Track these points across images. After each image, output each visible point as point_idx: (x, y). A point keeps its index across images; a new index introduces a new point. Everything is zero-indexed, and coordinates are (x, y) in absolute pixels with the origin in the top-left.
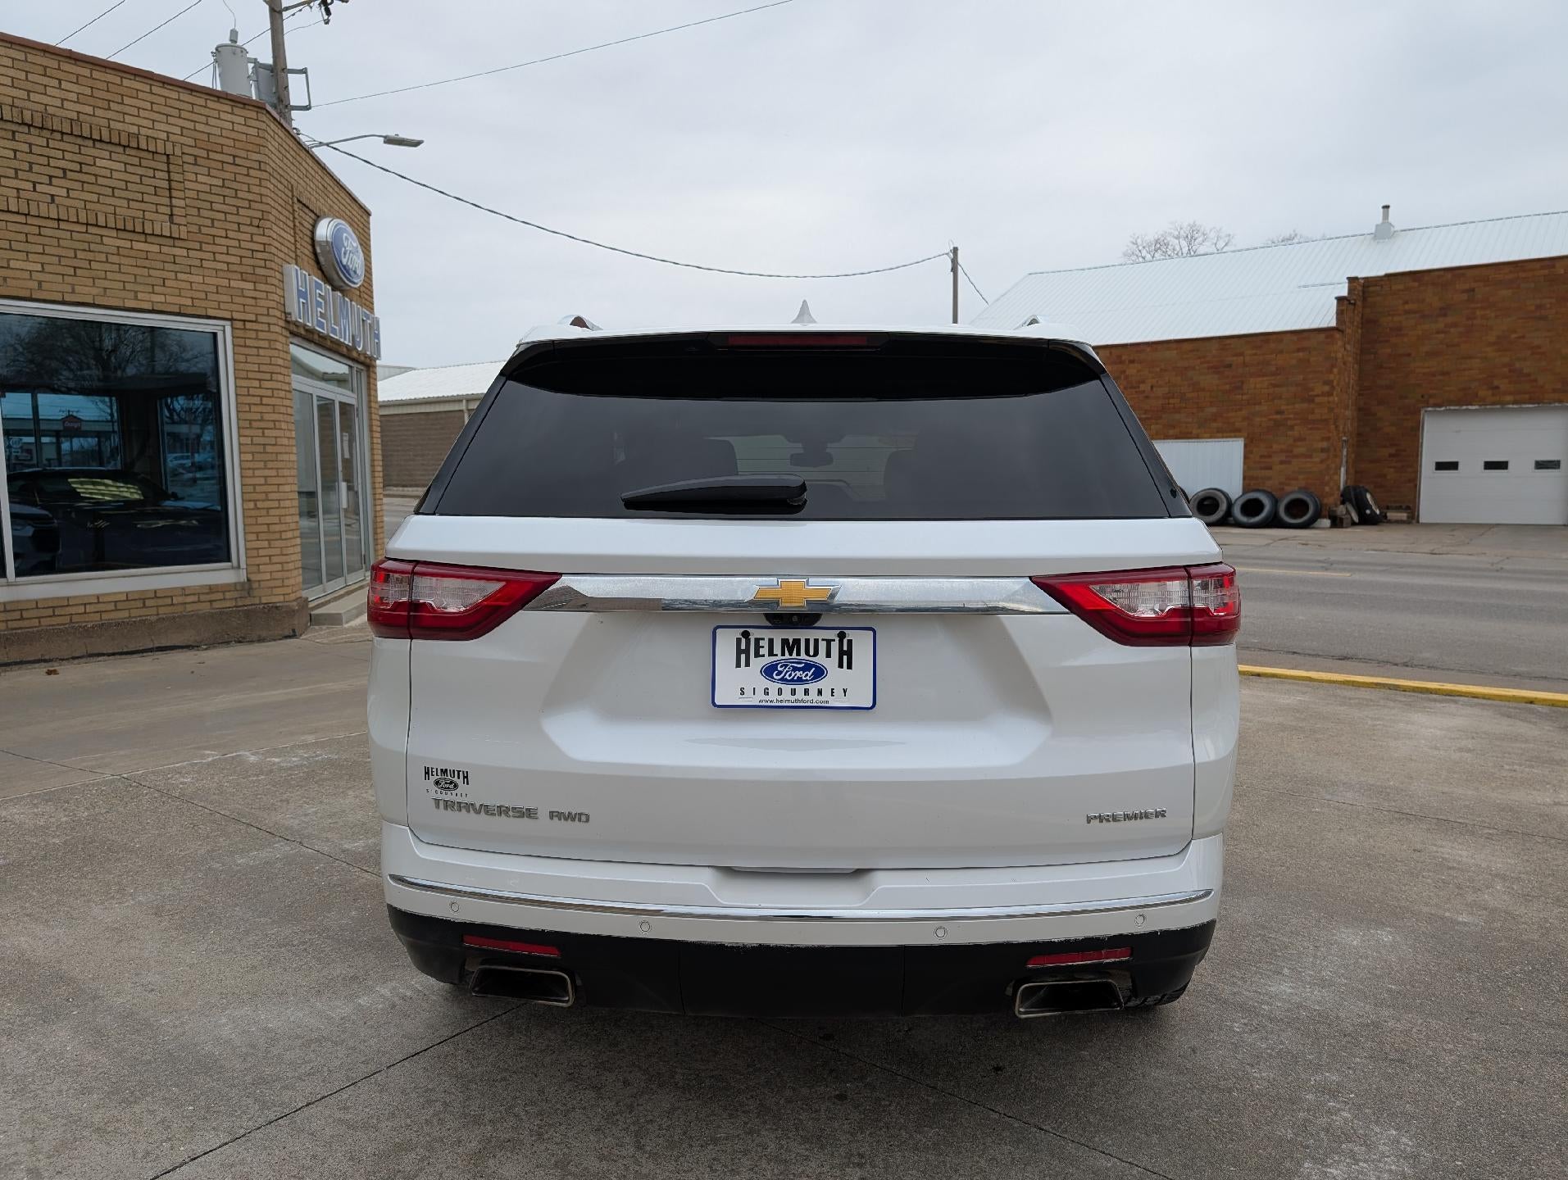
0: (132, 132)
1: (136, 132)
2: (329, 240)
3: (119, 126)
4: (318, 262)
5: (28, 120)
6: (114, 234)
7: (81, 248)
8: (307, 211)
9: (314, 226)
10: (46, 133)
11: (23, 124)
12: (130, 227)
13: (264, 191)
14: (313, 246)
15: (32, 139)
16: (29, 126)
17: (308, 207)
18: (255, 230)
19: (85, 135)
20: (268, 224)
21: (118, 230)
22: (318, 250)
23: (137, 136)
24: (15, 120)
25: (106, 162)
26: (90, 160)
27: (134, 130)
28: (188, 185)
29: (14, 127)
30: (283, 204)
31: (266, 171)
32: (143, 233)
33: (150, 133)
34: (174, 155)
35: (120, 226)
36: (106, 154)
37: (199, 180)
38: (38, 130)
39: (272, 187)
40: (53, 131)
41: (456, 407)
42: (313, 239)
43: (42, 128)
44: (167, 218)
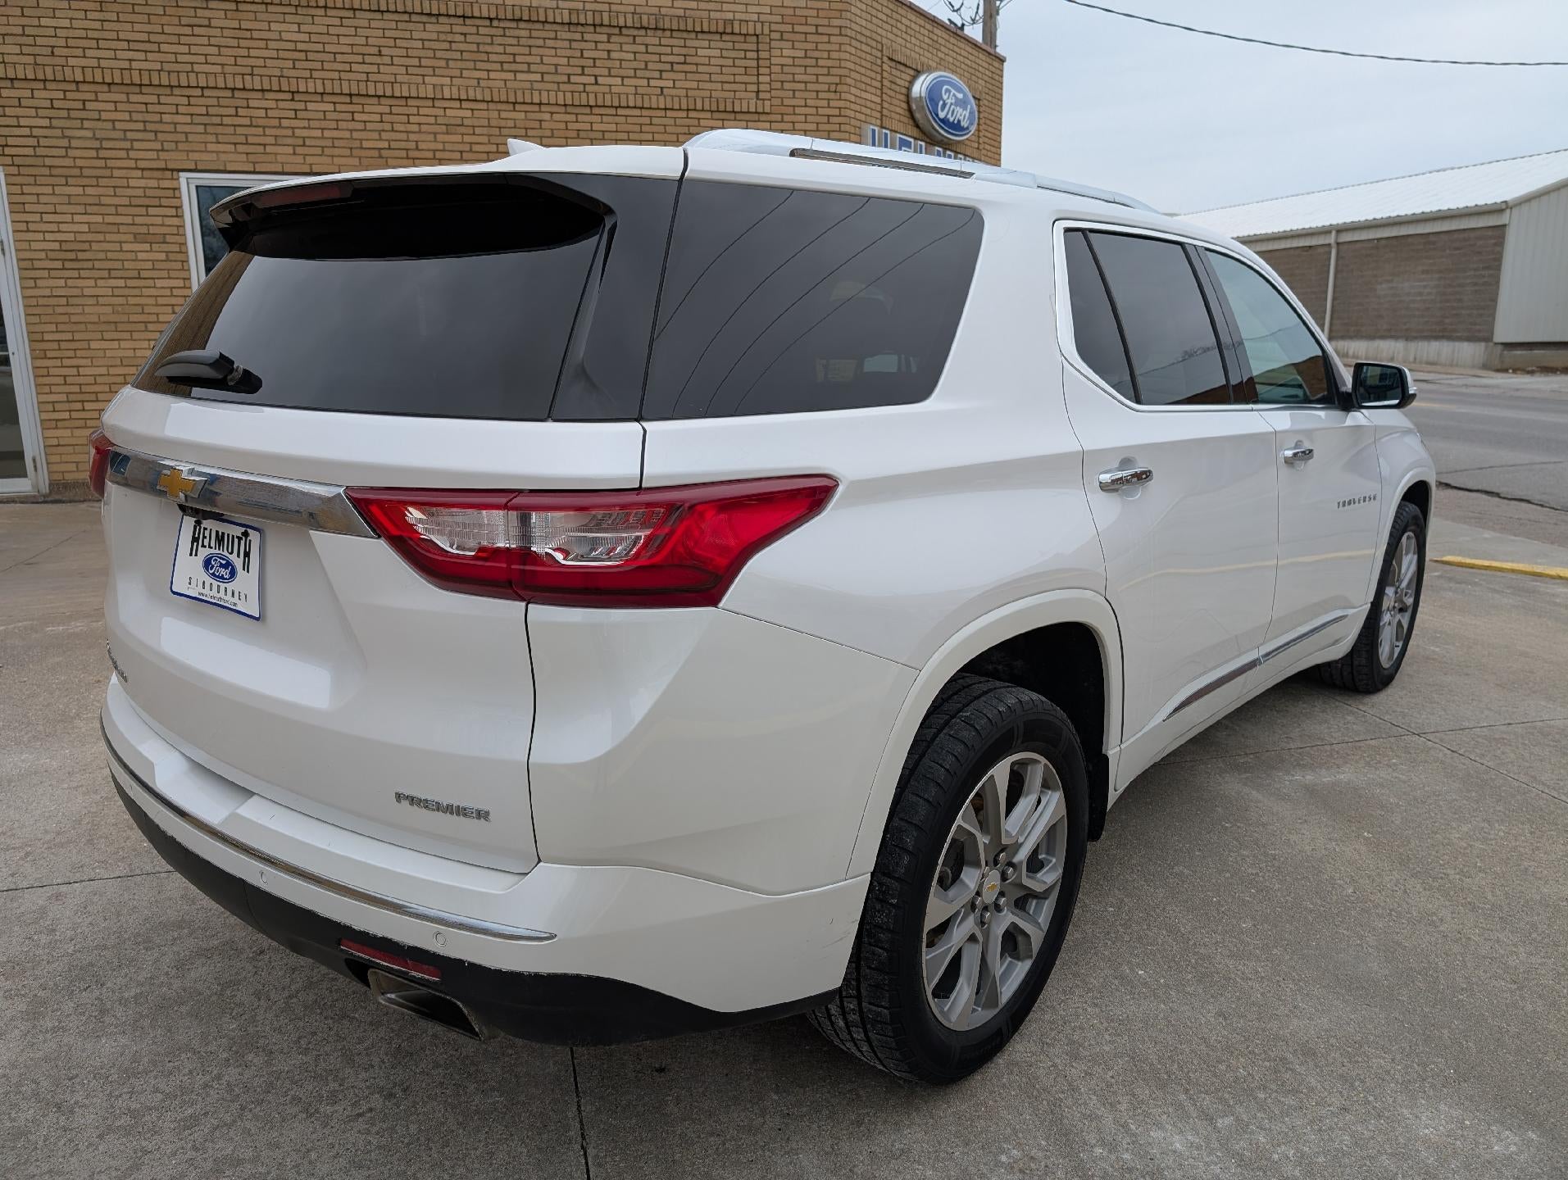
0: (728, 18)
1: (732, 18)
2: (923, 95)
3: (717, 15)
4: (912, 117)
5: (645, 24)
6: (708, 115)
7: (682, 132)
8: (902, 68)
9: (912, 83)
10: (659, 33)
11: (642, 28)
12: (722, 108)
13: (843, 56)
14: (908, 103)
15: (648, 40)
16: (646, 29)
17: (906, 65)
18: (832, 96)
19: (689, 29)
20: (845, 88)
21: (712, 112)
22: (914, 107)
23: (732, 22)
24: (636, 25)
25: (707, 51)
26: (693, 52)
27: (730, 16)
28: (774, 61)
29: (635, 32)
30: (868, 65)
31: (846, 36)
32: (733, 111)
33: (743, 17)
34: (762, 34)
35: (714, 108)
36: (706, 44)
37: (783, 53)
38: (653, 31)
39: (853, 51)
40: (664, 30)
41: (1321, 241)
42: (908, 96)
43: (656, 29)
44: (754, 94)
